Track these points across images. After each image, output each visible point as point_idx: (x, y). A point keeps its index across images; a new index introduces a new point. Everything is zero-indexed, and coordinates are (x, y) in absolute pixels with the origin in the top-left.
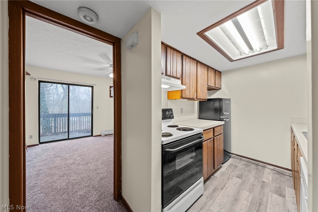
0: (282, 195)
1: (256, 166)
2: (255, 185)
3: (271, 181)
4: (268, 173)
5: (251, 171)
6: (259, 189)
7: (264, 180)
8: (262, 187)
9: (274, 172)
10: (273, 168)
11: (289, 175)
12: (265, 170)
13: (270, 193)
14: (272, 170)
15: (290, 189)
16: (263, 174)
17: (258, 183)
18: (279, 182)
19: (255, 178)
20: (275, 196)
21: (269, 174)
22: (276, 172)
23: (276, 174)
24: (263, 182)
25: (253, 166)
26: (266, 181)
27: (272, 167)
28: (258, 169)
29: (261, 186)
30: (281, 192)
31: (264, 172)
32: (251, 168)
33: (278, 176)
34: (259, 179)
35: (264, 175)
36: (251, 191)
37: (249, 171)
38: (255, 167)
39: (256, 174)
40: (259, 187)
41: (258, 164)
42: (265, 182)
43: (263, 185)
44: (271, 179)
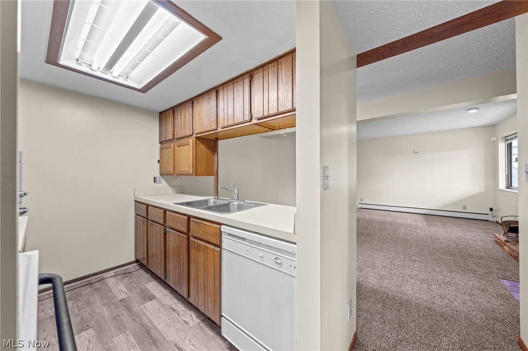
0: (152, 298)
1: (91, 287)
2: (118, 316)
3: (128, 293)
4: (115, 284)
5: (91, 300)
6: (127, 315)
7: (120, 297)
8: (128, 308)
9: (119, 277)
10: (114, 272)
11: (135, 269)
12: (107, 283)
13: (142, 307)
14: (116, 277)
15: (149, 284)
16: (111, 290)
17: (117, 308)
18: (136, 286)
19: (107, 305)
20: (148, 304)
21: (117, 284)
22: (121, 276)
23: (123, 278)
24: (122, 300)
25: (87, 290)
26: (124, 296)
27: (112, 273)
28: (97, 288)
29: (125, 308)
30: (148, 294)
31: (109, 288)
32: (87, 297)
33: (127, 279)
34: (113, 301)
35: (113, 291)
36: (121, 328)
37: (88, 303)
38: (90, 289)
39: (102, 298)
40: (125, 313)
41: (89, 281)
42: (123, 299)
43: (126, 304)
44: (125, 289)
